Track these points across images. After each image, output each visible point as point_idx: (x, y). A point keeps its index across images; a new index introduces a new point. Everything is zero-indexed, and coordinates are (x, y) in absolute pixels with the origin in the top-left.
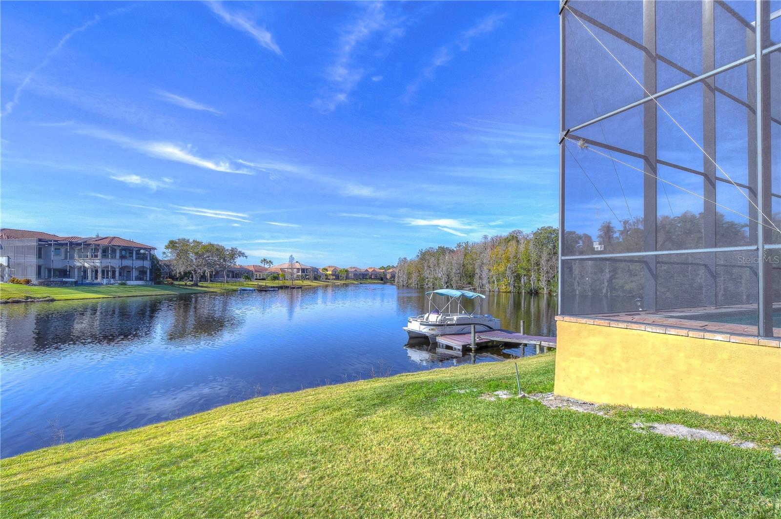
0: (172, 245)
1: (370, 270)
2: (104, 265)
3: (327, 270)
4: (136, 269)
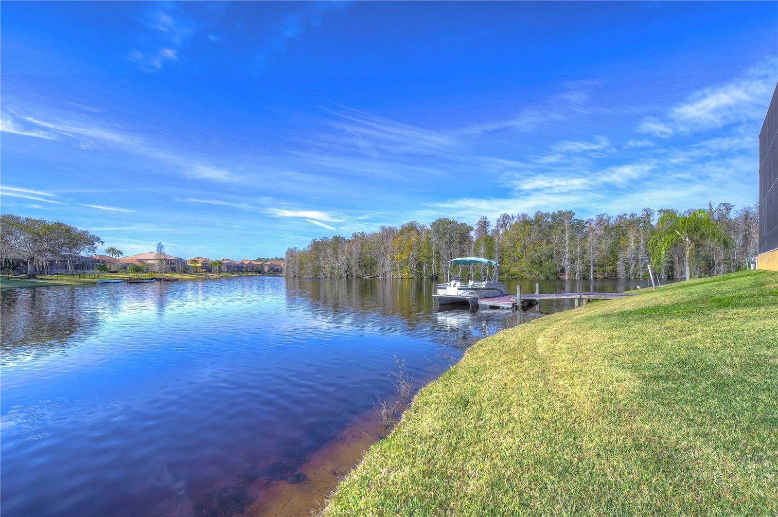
1: (245, 263)
3: (195, 262)
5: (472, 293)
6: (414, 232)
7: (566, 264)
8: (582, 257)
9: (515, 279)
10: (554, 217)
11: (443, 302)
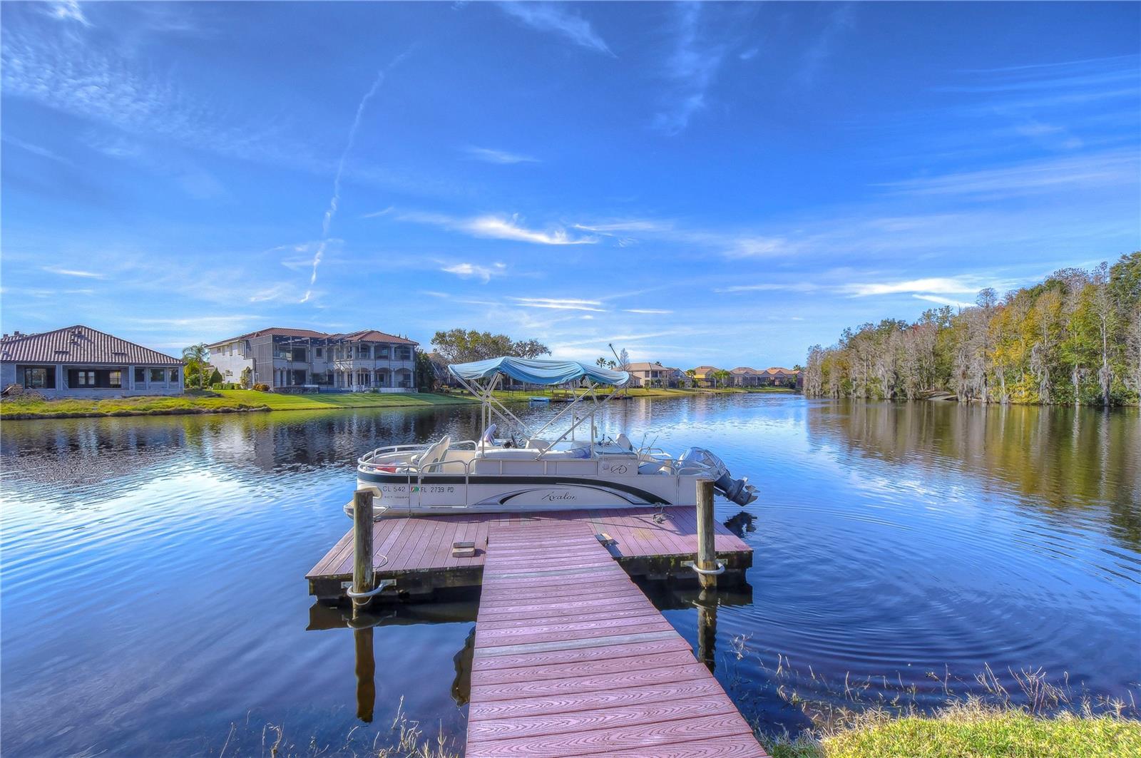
0: (441, 338)
1: (773, 372)
2: (360, 367)
3: (694, 372)
4: (396, 372)
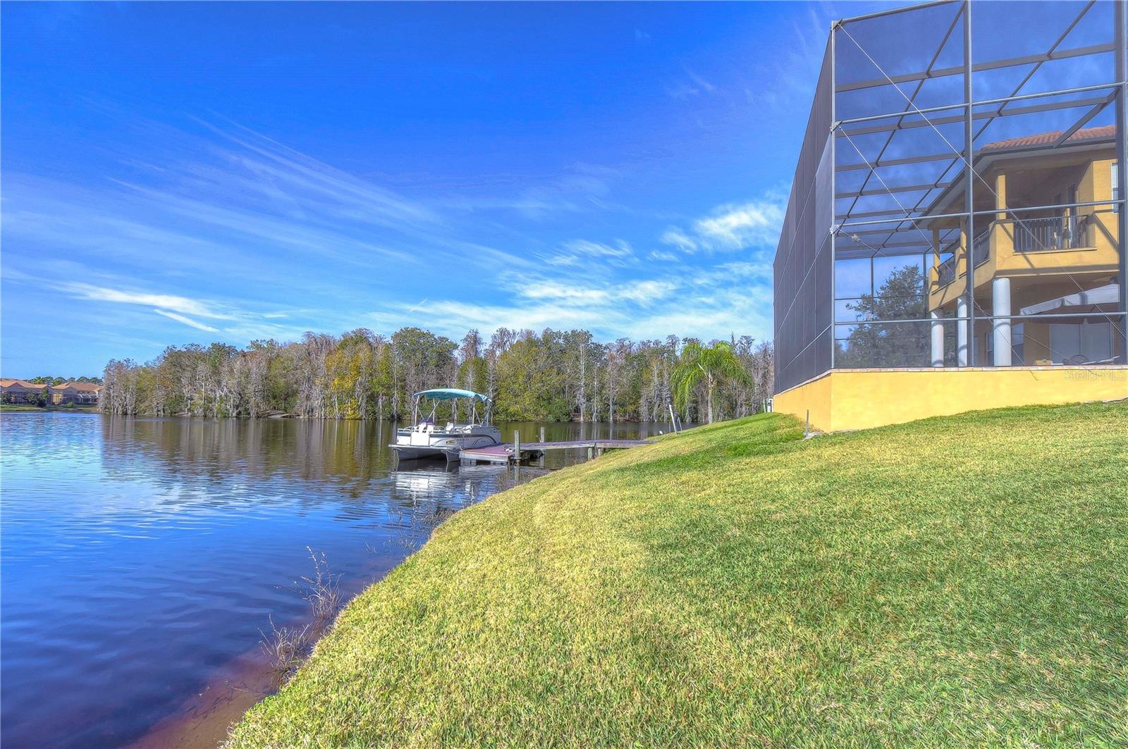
5: (450, 442)
6: (363, 346)
7: (580, 401)
8: (600, 392)
9: (515, 421)
10: (566, 337)
11: (404, 456)
